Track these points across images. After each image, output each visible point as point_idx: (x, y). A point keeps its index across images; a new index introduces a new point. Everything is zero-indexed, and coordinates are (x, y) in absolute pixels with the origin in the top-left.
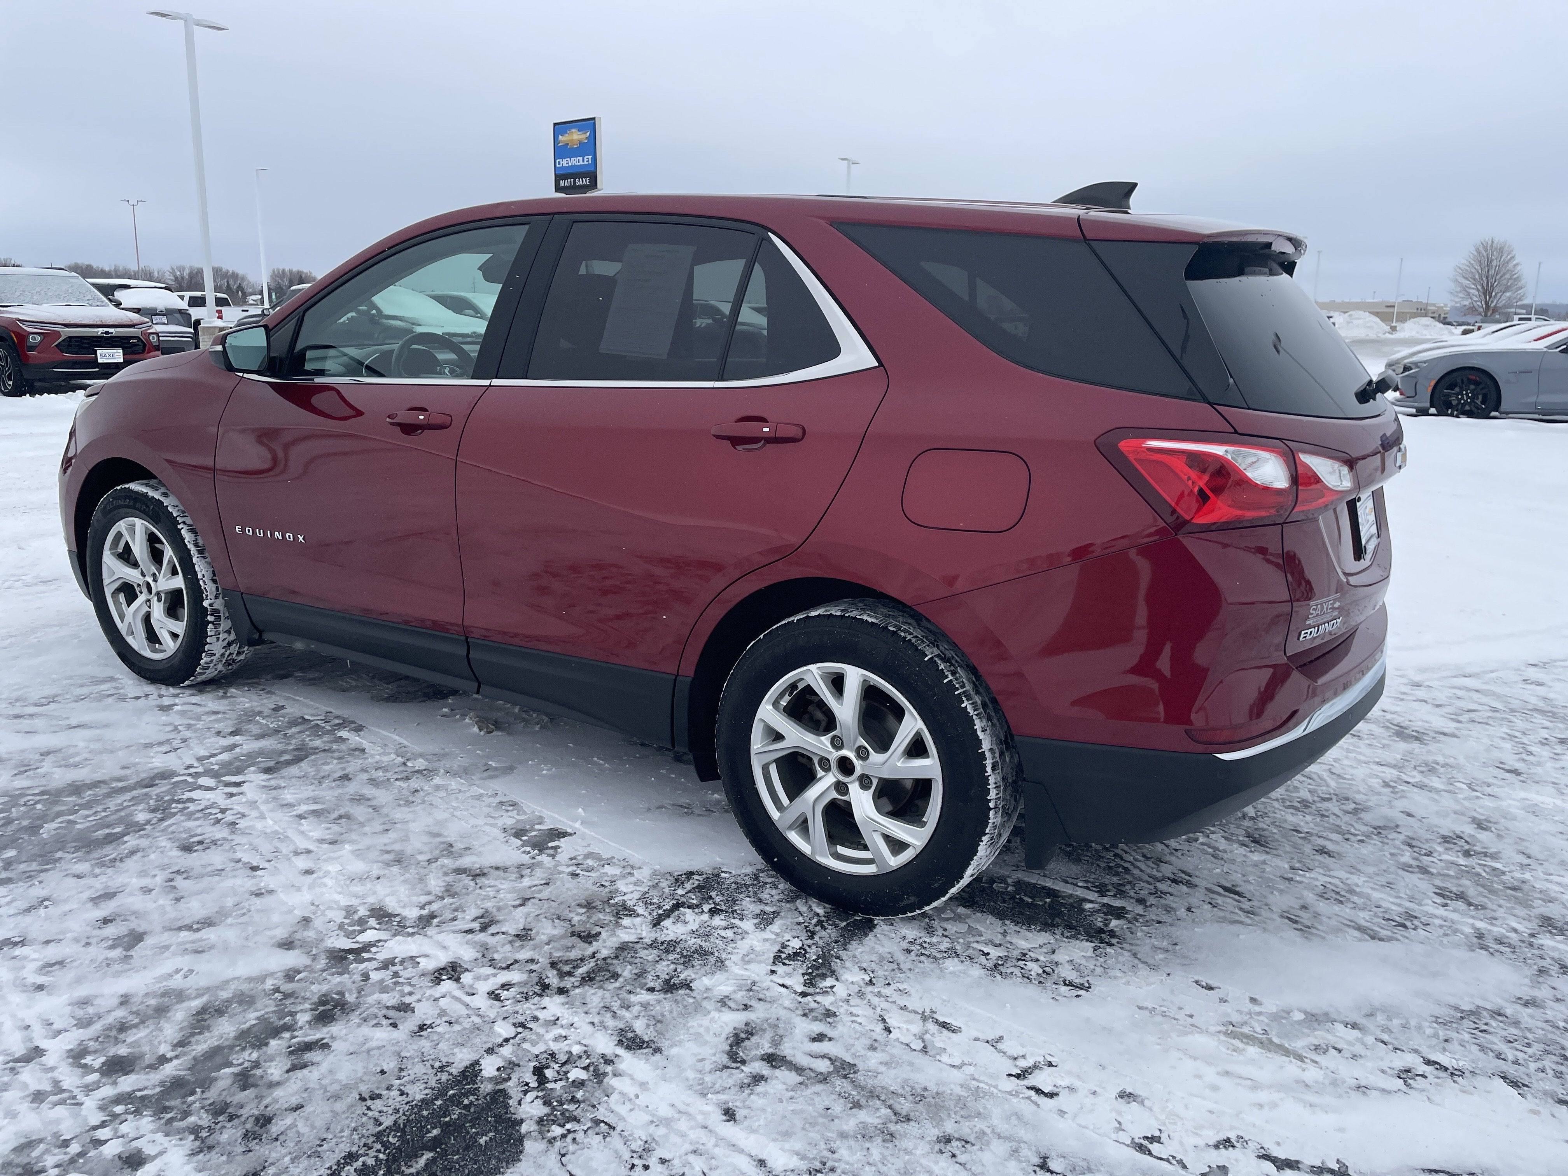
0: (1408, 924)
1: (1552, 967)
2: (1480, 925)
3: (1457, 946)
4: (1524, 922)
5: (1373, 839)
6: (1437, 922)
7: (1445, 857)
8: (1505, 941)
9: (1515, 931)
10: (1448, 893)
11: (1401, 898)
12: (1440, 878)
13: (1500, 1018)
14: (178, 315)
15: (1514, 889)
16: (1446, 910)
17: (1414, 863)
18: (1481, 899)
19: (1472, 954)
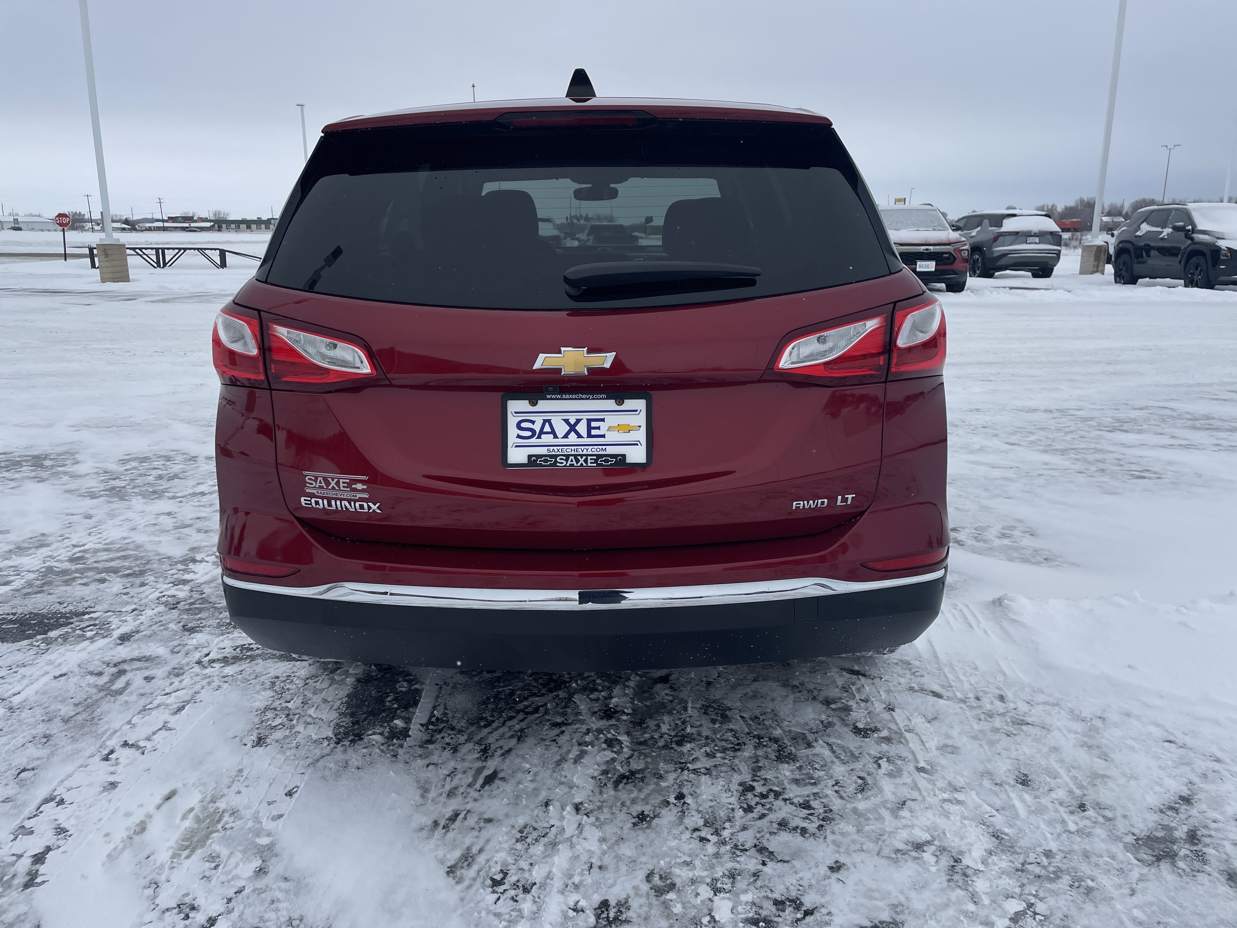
14: (1049, 237)
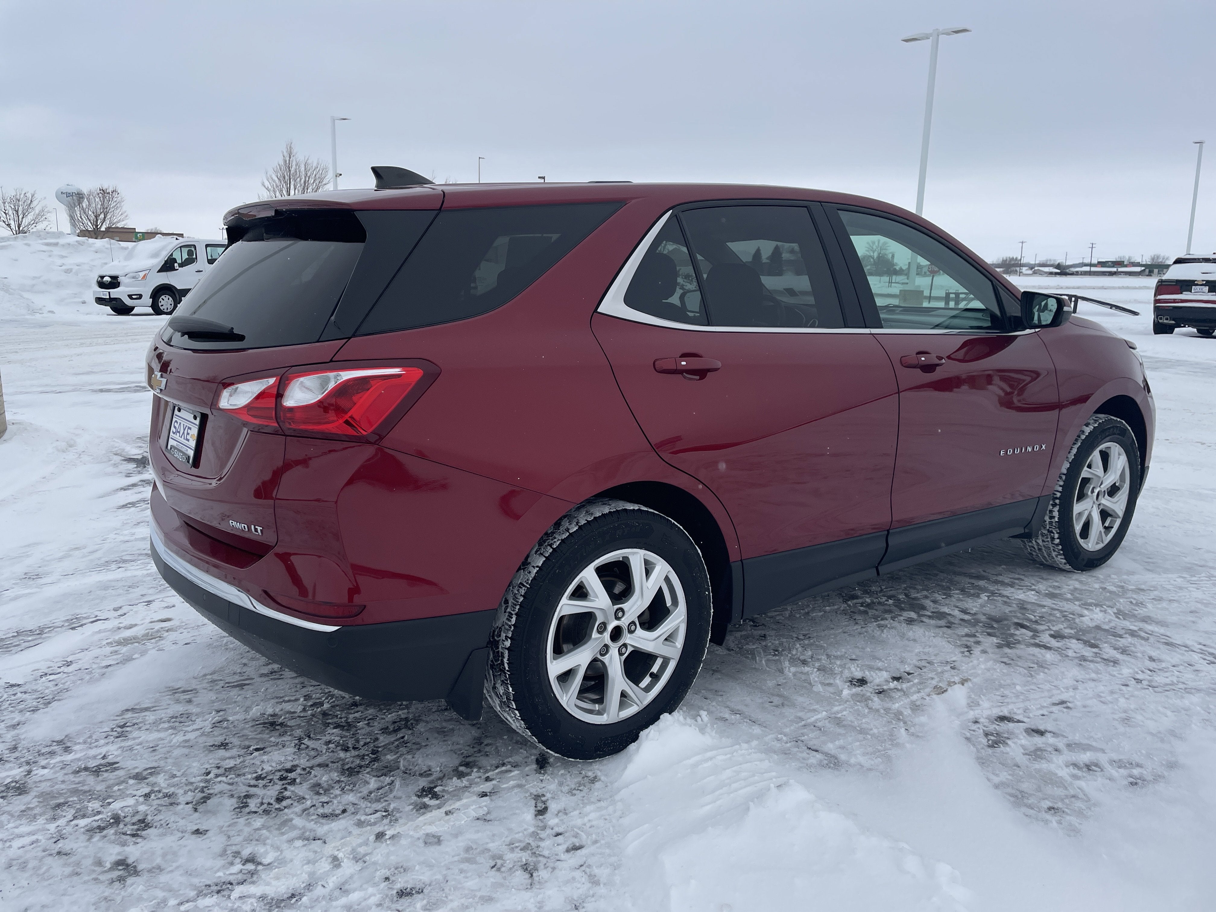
0: (119, 730)
1: (8, 755)
2: (69, 757)
3: (79, 734)
4: (40, 779)
5: (201, 781)
6: (102, 742)
7: (131, 801)
8: (48, 756)
9: (44, 767)
10: (108, 768)
11: (138, 745)
12: (122, 779)
13: (32, 709)
15: (59, 806)
16: (100, 754)
17: (152, 779)
18: (81, 779)
19: (66, 733)
